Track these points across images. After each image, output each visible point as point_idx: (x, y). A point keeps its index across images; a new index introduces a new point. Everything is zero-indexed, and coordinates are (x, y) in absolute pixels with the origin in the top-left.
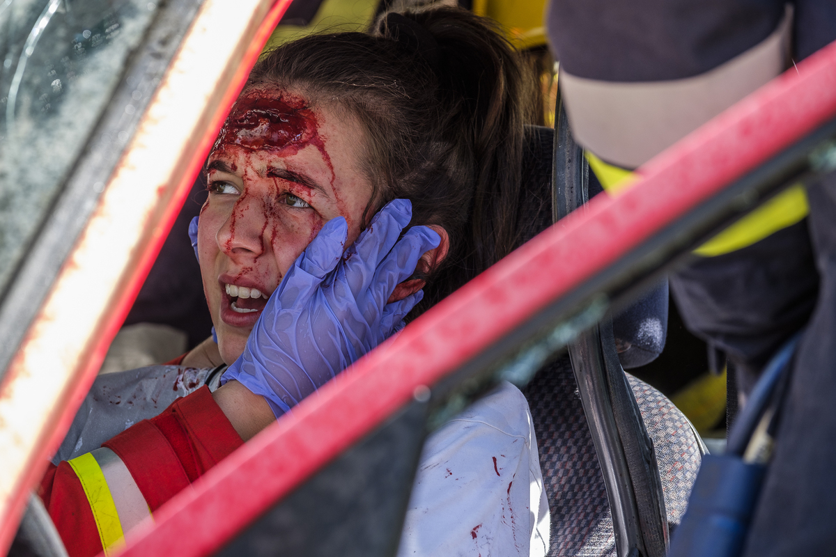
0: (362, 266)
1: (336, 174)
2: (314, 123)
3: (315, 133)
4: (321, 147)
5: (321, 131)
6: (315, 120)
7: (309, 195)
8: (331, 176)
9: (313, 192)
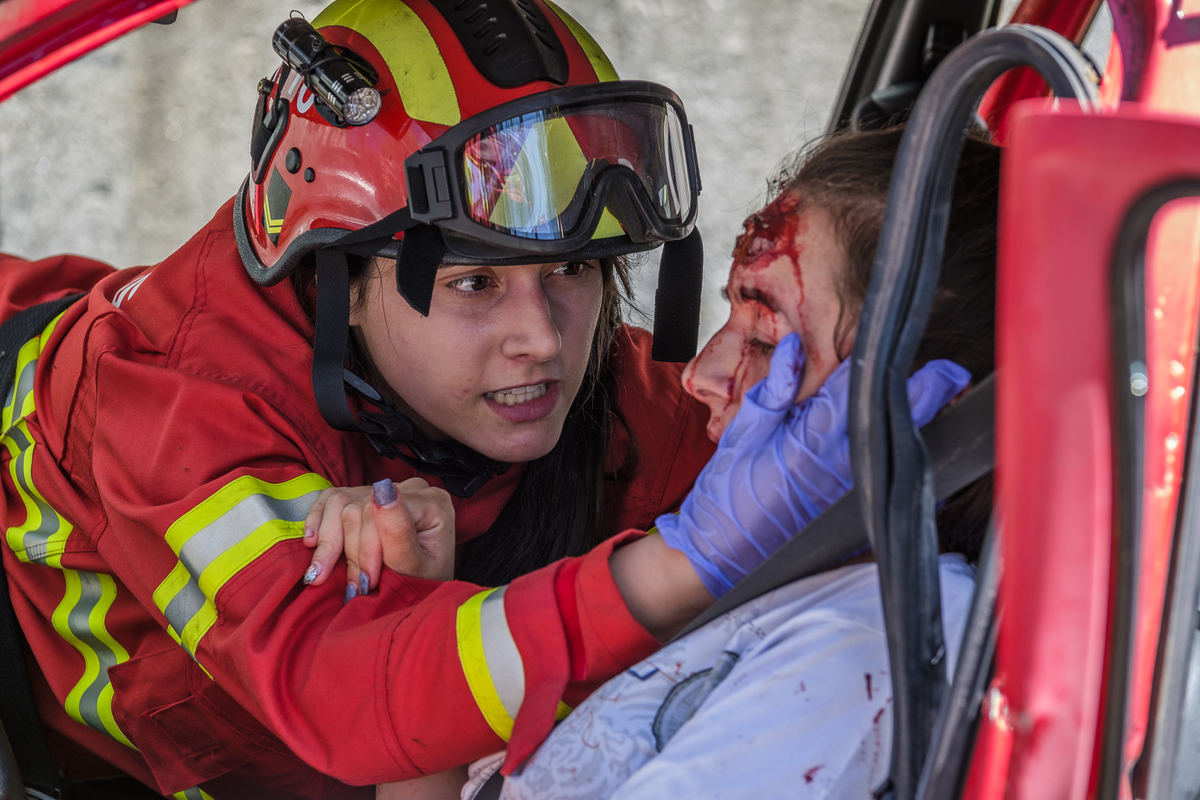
0: (829, 403)
1: (807, 295)
2: (793, 232)
3: (792, 241)
4: (795, 258)
5: (799, 240)
6: (797, 227)
7: (773, 320)
8: (798, 297)
9: (777, 317)
